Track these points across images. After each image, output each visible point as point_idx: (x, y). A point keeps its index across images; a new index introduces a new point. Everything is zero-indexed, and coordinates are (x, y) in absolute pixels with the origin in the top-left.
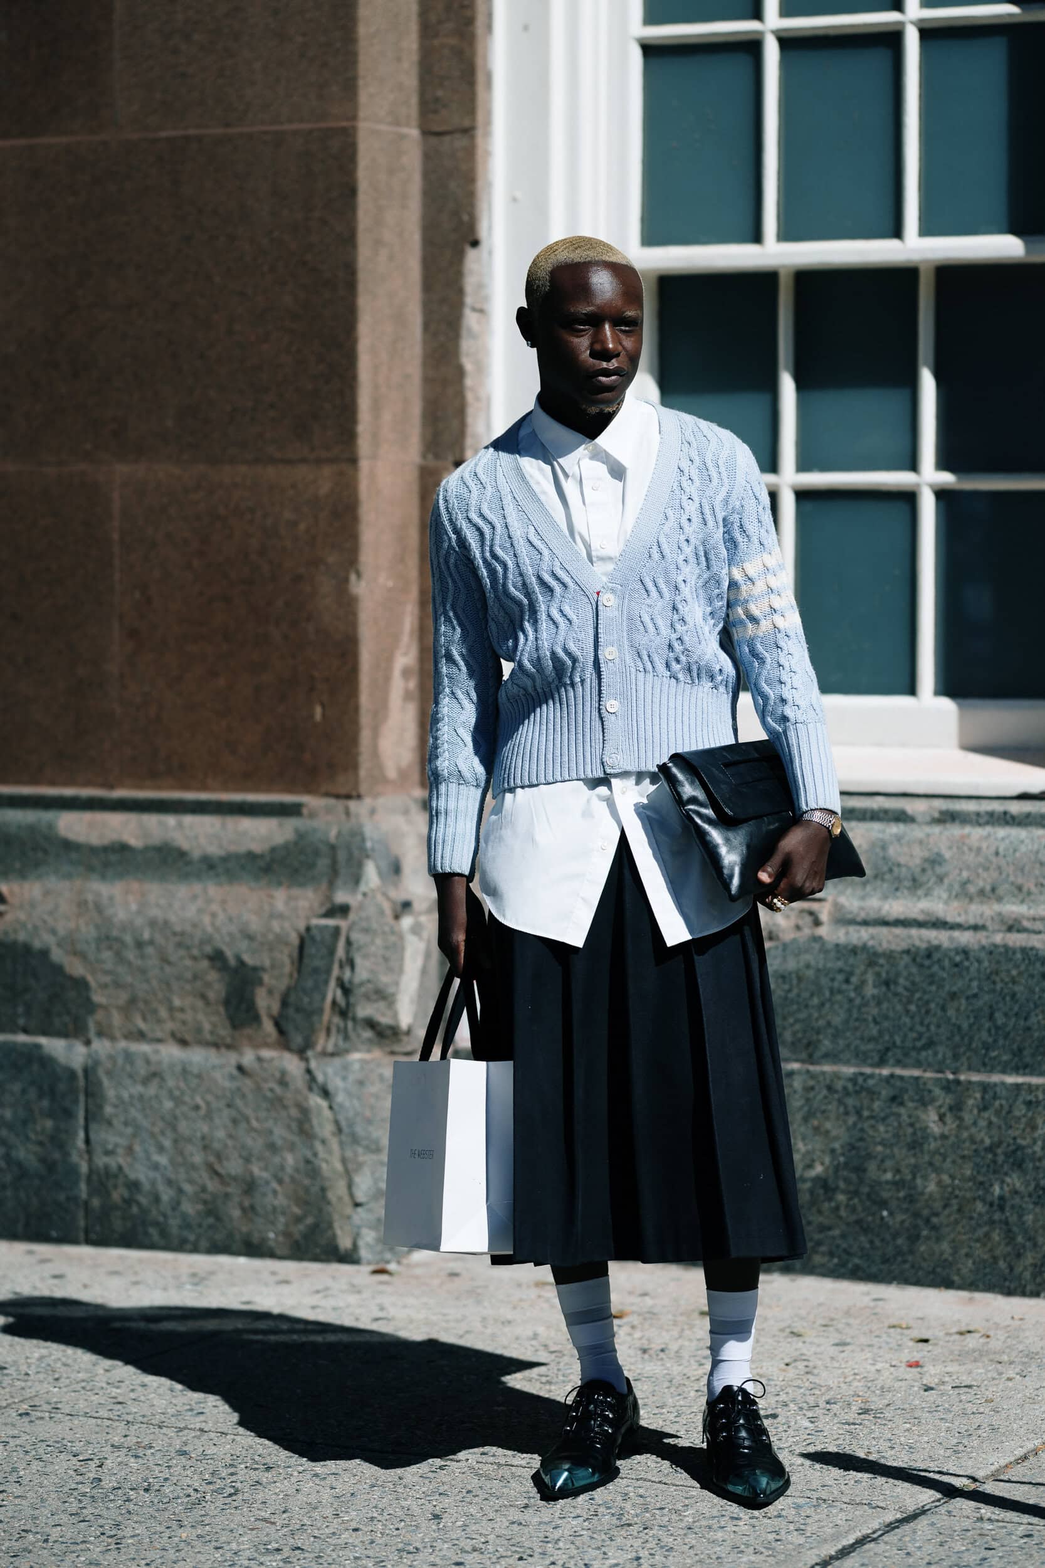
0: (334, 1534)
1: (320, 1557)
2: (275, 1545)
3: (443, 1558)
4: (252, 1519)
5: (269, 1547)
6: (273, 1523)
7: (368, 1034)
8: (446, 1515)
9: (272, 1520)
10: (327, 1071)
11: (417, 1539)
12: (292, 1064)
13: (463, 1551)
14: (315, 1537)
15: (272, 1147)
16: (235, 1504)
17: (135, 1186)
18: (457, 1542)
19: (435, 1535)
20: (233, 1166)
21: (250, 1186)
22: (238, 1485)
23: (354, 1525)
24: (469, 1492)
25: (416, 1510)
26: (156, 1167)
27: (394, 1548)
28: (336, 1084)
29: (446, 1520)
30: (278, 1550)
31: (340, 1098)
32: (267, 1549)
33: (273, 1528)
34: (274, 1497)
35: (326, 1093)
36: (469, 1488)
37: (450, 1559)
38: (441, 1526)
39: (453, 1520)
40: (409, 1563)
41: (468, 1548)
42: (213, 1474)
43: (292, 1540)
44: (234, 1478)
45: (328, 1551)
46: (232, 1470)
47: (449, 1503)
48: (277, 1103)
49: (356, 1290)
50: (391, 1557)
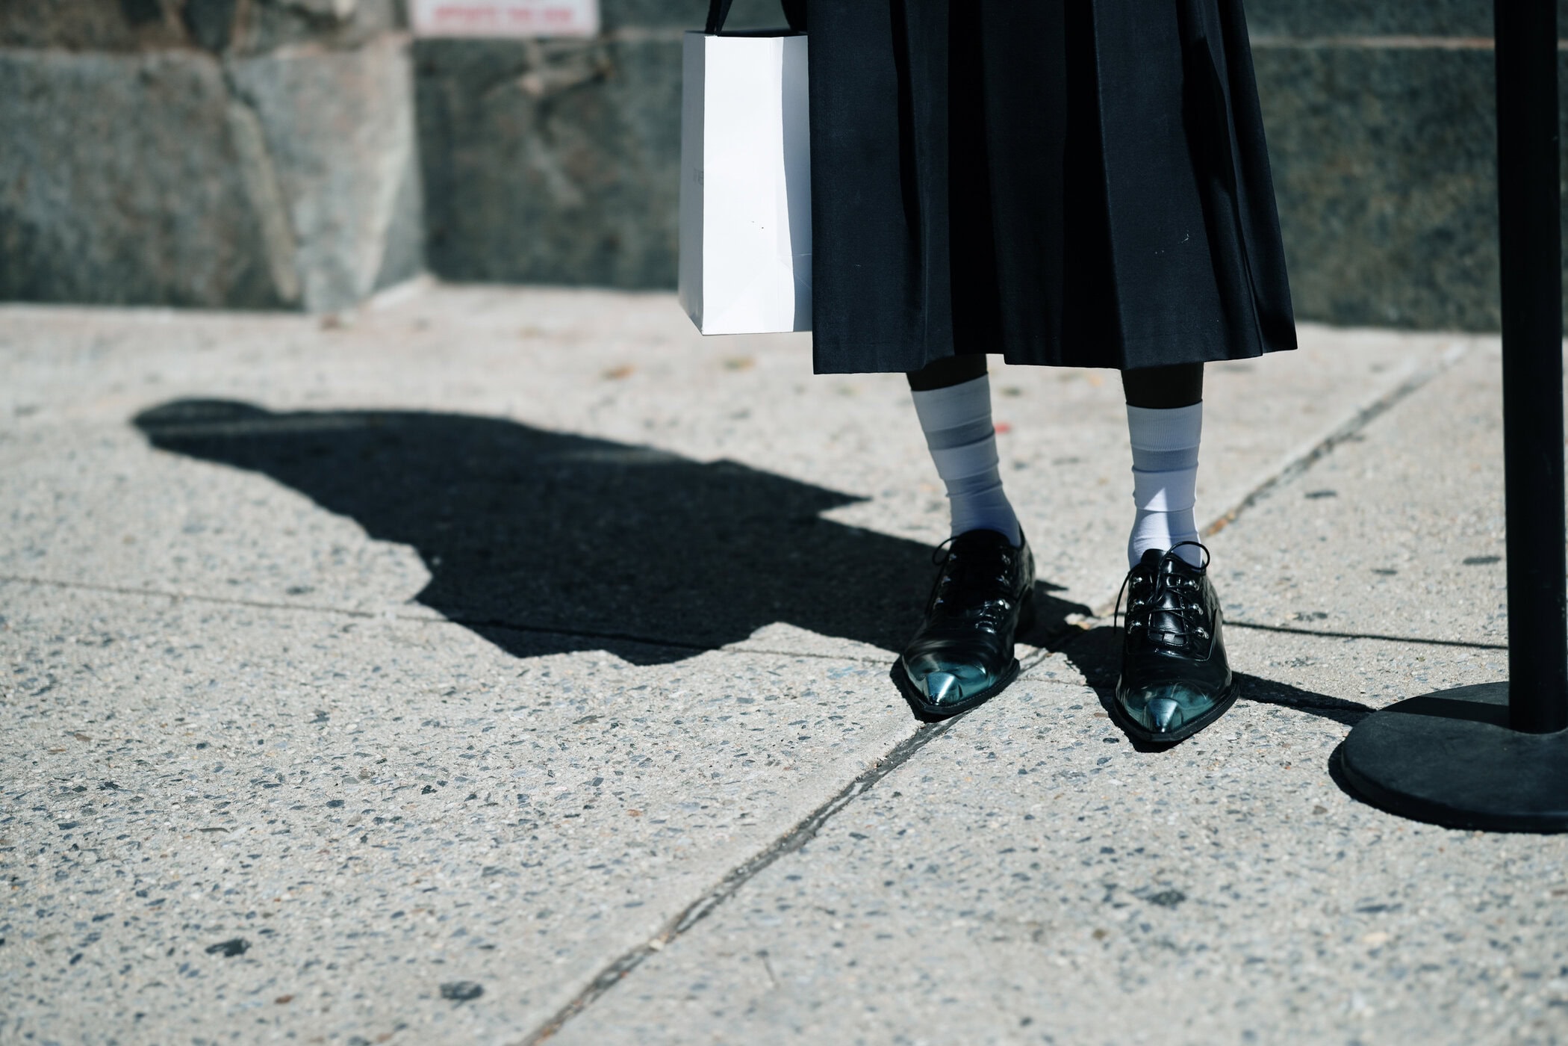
0: (169, 754)
1: (138, 799)
2: (78, 781)
3: (316, 793)
4: (60, 733)
5: (69, 784)
6: (87, 739)
7: (296, 25)
8: (336, 713)
9: (87, 734)
10: (250, 74)
11: (283, 761)
12: (204, 67)
13: (347, 779)
14: (140, 762)
15: (191, 174)
16: (44, 706)
17: (30, 230)
18: (339, 763)
19: (311, 750)
20: (146, 199)
21: (168, 224)
22: (58, 672)
23: (201, 737)
24: (376, 669)
25: (296, 706)
26: (52, 204)
27: (248, 778)
28: (263, 89)
29: (335, 721)
30: (81, 789)
31: (269, 108)
32: (65, 788)
33: (84, 747)
34: (101, 691)
35: (249, 101)
36: (378, 662)
37: (325, 794)
38: (324, 733)
39: (343, 721)
40: (264, 806)
41: (355, 774)
42: (28, 655)
43: (105, 771)
44: (54, 661)
45: (152, 790)
46: (56, 647)
47: (345, 691)
48: (190, 118)
49: (294, 351)
50: (239, 796)
